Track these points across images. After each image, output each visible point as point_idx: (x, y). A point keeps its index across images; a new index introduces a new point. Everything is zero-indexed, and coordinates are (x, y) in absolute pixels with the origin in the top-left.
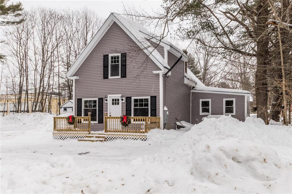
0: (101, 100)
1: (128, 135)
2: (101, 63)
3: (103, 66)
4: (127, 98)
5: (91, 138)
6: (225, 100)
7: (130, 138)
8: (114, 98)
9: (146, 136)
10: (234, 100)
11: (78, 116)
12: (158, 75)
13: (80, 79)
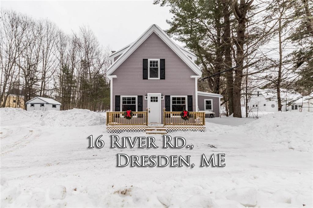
0: (140, 97)
1: (188, 127)
2: (141, 65)
3: (142, 68)
4: (166, 96)
5: (153, 131)
6: (205, 100)
7: (190, 130)
8: (153, 96)
9: (205, 128)
10: (212, 100)
11: (116, 111)
12: (194, 79)
13: (118, 78)
